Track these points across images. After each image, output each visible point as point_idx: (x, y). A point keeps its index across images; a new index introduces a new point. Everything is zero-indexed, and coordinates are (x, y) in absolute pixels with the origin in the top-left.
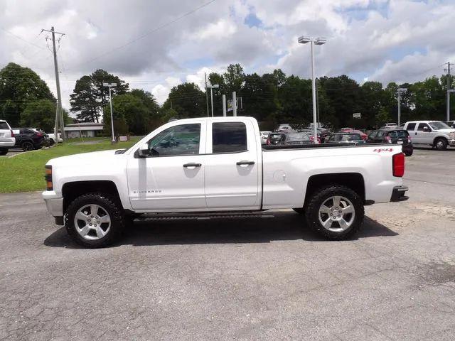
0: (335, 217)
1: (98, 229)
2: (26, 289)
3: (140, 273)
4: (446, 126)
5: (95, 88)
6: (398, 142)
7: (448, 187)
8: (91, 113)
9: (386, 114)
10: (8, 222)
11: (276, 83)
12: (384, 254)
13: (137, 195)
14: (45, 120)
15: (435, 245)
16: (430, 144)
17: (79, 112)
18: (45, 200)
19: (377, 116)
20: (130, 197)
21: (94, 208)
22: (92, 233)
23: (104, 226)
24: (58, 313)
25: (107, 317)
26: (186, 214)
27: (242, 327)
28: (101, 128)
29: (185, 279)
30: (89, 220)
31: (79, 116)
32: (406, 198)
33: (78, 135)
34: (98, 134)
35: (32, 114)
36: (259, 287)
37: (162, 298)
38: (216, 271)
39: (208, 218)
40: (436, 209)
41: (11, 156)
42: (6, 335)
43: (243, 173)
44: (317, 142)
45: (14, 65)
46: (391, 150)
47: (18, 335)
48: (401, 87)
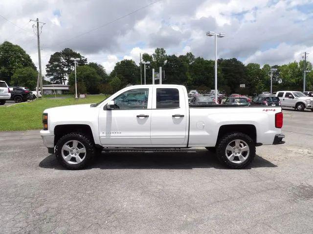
0: (236, 154)
1: (77, 157)
2: (34, 195)
3: (108, 187)
4: (304, 95)
5: (64, 60)
6: (272, 105)
7: (307, 136)
8: (60, 78)
9: (263, 85)
10: (12, 151)
11: (188, 62)
12: (269, 179)
13: (105, 135)
14: (28, 81)
15: (302, 174)
16: (293, 107)
17: (52, 77)
18: (42, 136)
19: (257, 87)
20: (100, 136)
21: (75, 143)
22: (73, 159)
23: (81, 155)
24: (59, 211)
25: (92, 215)
26: (137, 149)
27: (182, 223)
28: (67, 88)
29: (140, 191)
30: (71, 151)
31: (52, 80)
32: (283, 143)
33: (50, 92)
34: (65, 93)
35: (19, 77)
36: (189, 198)
37: (126, 203)
38: (159, 187)
39: (152, 152)
40: (300, 151)
41: (8, 105)
42: (26, 224)
43: (176, 122)
44: (217, 103)
45: (8, 43)
46: (274, 110)
47: (35, 225)
48: (273, 67)
